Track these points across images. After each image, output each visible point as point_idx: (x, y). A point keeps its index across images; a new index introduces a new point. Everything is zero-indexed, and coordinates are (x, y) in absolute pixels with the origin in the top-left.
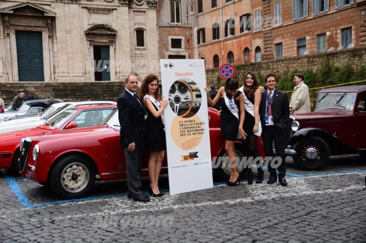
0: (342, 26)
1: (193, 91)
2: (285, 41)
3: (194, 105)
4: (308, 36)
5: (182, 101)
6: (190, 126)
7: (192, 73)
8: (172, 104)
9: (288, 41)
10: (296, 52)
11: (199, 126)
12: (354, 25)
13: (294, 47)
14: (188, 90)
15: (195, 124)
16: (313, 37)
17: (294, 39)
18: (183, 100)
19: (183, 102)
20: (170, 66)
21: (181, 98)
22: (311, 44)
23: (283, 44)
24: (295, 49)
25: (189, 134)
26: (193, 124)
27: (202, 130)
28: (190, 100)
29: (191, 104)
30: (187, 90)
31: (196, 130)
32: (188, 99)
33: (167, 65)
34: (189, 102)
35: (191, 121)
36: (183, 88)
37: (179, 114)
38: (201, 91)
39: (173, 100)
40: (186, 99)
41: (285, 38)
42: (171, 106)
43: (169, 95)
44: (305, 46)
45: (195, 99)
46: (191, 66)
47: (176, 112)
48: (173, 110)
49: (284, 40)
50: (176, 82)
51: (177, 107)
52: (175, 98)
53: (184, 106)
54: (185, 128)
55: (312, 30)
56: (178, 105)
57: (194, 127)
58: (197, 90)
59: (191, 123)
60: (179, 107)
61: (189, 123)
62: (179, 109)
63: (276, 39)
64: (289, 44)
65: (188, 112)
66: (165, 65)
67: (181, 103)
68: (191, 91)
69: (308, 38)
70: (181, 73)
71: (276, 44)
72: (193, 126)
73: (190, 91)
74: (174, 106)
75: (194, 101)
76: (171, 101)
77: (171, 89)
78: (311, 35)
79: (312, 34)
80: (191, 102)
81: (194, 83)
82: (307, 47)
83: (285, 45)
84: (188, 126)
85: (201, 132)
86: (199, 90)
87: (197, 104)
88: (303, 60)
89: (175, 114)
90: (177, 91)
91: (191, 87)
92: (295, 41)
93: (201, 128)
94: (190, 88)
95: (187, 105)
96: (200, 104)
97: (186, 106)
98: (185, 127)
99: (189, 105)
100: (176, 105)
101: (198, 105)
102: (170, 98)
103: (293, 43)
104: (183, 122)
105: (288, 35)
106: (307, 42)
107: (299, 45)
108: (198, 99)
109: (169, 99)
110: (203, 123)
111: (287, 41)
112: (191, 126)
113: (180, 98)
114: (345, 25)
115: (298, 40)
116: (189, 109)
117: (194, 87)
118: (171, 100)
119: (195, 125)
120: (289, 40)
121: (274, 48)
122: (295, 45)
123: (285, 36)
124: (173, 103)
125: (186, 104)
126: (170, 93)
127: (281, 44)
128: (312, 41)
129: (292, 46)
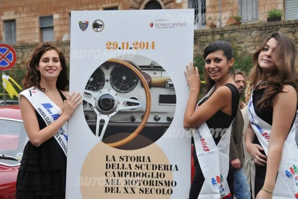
0: (105, 4)
1: (151, 85)
2: (20, 17)
3: (151, 119)
4: (57, 13)
5: (117, 110)
6: (133, 170)
7: (153, 43)
8: (90, 115)
9: (25, 19)
10: (38, 36)
11: (160, 172)
12: (121, 4)
13: (34, 28)
14: (139, 84)
15: (150, 167)
16: (64, 16)
17: (35, 16)
18: (121, 107)
19: (120, 112)
20: (96, 26)
21: (116, 103)
22: (61, 25)
23: (17, 21)
24: (37, 30)
25: (129, 190)
26: (144, 167)
27: (168, 183)
28: (142, 106)
29: (143, 117)
30: (137, 83)
31: (151, 183)
32: (138, 104)
33: (87, 23)
34: (139, 112)
35: (138, 159)
36: (124, 78)
37: (106, 140)
38: (175, 86)
39: (94, 105)
40: (129, 104)
41: (19, 13)
42: (87, 118)
43: (85, 93)
44: (52, 28)
45: (156, 106)
46: (152, 25)
47: (99, 135)
48: (93, 128)
49: (18, 16)
50: (107, 65)
51: (102, 121)
52: (99, 102)
53: (122, 121)
54: (120, 175)
55: (61, 5)
56: (106, 118)
57: (144, 175)
58: (163, 85)
59: (139, 164)
60: (110, 122)
61: (133, 164)
62: (108, 127)
63: (6, 13)
64: (28, 23)
65: (133, 135)
66: (81, 24)
67: (114, 113)
68: (147, 85)
69: (56, 16)
70: (123, 44)
71: (6, 21)
72: (144, 170)
73: (143, 86)
74: (96, 118)
75: (152, 110)
76: (88, 108)
77: (92, 79)
78: (60, 13)
79: (62, 11)
80: (143, 114)
81: (159, 68)
82: (55, 29)
83: (21, 23)
84: (129, 171)
85: (166, 188)
86: (172, 85)
87: (159, 119)
88: (65, 47)
89: (97, 139)
90: (108, 85)
91: (147, 77)
92: (37, 20)
93: (167, 179)
94: (144, 79)
95: (133, 119)
96: (170, 120)
97: (130, 121)
98: (120, 171)
99: (138, 119)
100: (100, 117)
101: (163, 120)
102: (86, 100)
103: (34, 22)
104: (117, 159)
105: (25, 10)
106: (55, 23)
107: (43, 26)
108: (166, 107)
109: (85, 103)
110: (173, 167)
111: (24, 17)
112: (138, 171)
113: (113, 101)
114: (109, 3)
115: (41, 18)
116: (135, 128)
117: (156, 77)
118: (90, 105)
119: (151, 171)
120: (27, 17)
121: (2, 26)
122: (37, 24)
123: (20, 10)
124: (93, 112)
125: (129, 116)
126: (87, 88)
127: (13, 21)
128: (62, 22)
129: (31, 25)
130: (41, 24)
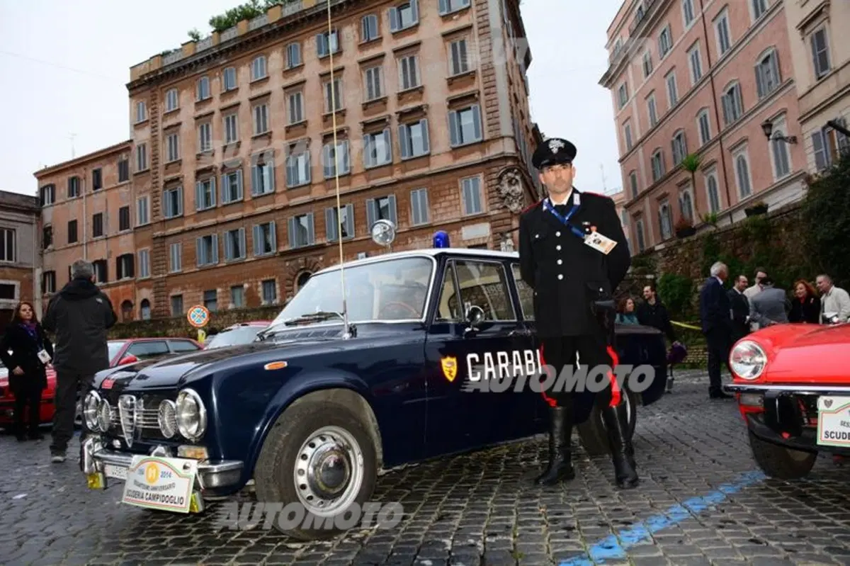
0: (264, 277)
2: (187, 293)
4: (220, 287)
12: (277, 277)
13: (199, 301)
16: (227, 290)
17: (200, 291)
23: (184, 296)
24: (202, 303)
41: (186, 289)
44: (215, 300)
49: (184, 292)
55: (224, 280)
63: (174, 290)
64: (193, 297)
69: (219, 290)
71: (174, 297)
78: (223, 287)
79: (224, 285)
82: (218, 301)
83: (187, 298)
92: (201, 294)
103: (199, 296)
105: (191, 286)
106: (218, 296)
107: (207, 299)
111: (190, 293)
115: (205, 293)
120: (193, 292)
121: (170, 301)
122: (202, 298)
123: (187, 286)
127: (180, 296)
128: (225, 295)
129: (196, 299)
130: (205, 297)
